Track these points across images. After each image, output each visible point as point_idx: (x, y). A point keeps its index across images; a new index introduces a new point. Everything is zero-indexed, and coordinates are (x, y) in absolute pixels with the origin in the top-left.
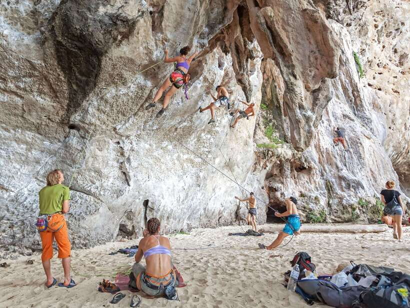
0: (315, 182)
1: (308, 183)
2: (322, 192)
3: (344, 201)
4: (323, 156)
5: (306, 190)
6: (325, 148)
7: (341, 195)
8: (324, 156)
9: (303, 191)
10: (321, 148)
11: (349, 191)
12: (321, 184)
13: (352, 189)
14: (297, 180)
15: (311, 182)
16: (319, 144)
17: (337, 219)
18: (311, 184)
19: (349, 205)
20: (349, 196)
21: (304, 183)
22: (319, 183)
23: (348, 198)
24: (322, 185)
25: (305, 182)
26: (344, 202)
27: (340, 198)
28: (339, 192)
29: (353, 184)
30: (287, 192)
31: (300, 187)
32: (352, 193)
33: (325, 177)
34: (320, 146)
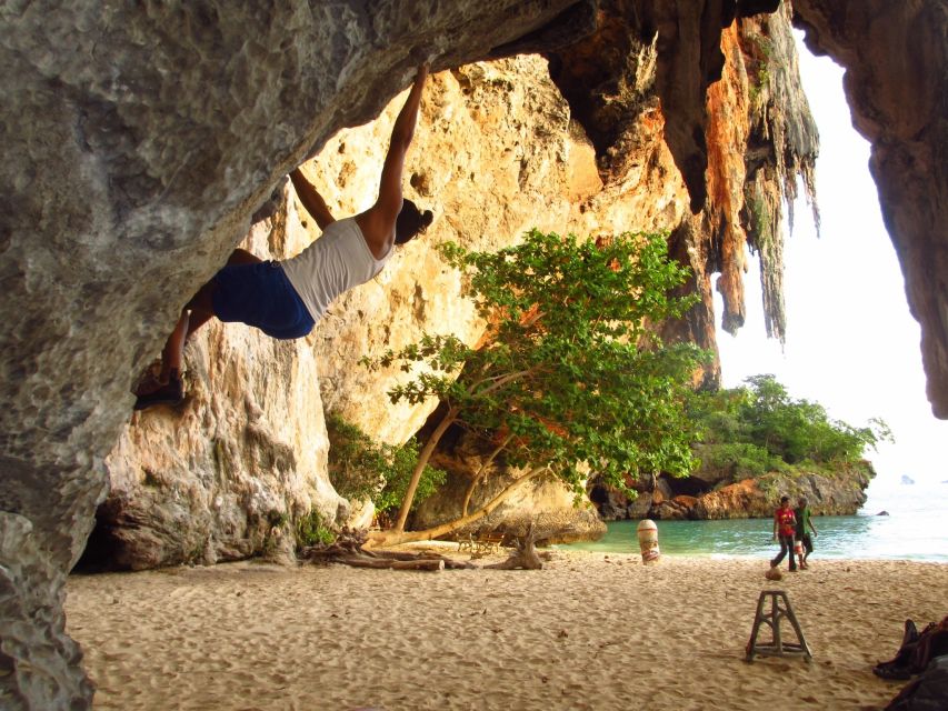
0: (189, 441)
1: (170, 443)
2: (202, 473)
3: (254, 501)
4: (219, 368)
5: (164, 465)
6: (231, 345)
7: (248, 484)
8: (223, 370)
9: (154, 467)
10: (224, 344)
11: (267, 476)
12: (201, 449)
13: (276, 471)
14: (141, 432)
15: (178, 442)
16: (222, 333)
17: (229, 551)
18: (178, 448)
19: (264, 513)
20: (267, 488)
21: (161, 442)
22: (197, 448)
23: (264, 494)
24: (204, 452)
25: (163, 438)
26: (254, 505)
27: (244, 493)
28: (244, 476)
29: (281, 457)
30: (115, 468)
31: (147, 452)
32: (274, 481)
33: (212, 431)
34: (221, 339)
